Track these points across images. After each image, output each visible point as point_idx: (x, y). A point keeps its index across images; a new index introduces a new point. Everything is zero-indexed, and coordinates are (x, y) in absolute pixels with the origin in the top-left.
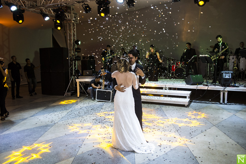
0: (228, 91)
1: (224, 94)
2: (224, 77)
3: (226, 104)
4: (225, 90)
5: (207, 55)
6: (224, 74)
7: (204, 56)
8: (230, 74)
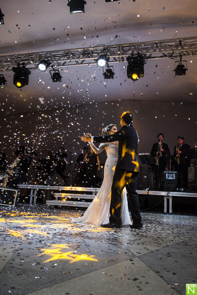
0: (173, 196)
1: (168, 200)
2: (167, 178)
3: (171, 214)
4: (169, 195)
5: (147, 154)
6: (167, 175)
7: (143, 154)
8: (174, 175)
